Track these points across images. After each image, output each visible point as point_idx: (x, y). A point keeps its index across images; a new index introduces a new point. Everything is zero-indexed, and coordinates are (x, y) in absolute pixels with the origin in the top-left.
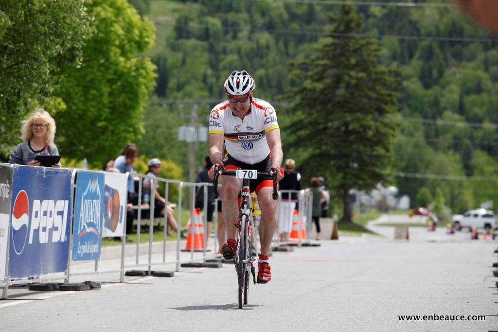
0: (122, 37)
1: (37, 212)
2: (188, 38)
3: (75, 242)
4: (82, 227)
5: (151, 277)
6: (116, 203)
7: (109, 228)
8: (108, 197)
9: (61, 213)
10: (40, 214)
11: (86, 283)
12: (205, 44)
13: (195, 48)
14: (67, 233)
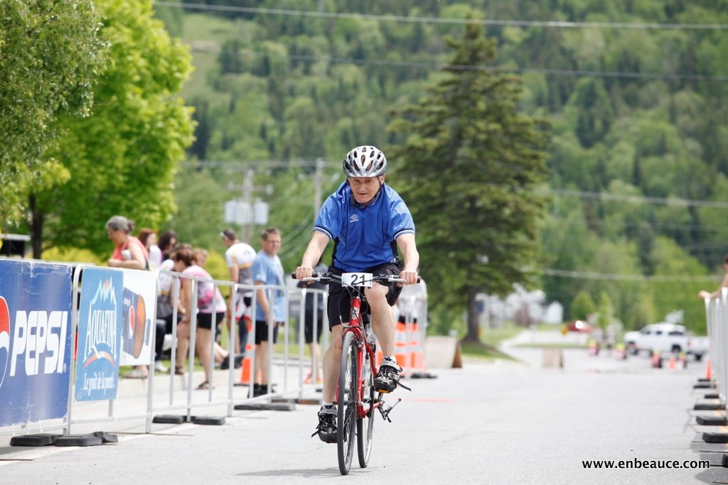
0: (144, 71)
1: (21, 330)
2: (238, 71)
3: (80, 374)
4: (90, 351)
5: (192, 426)
6: (140, 315)
7: (129, 353)
8: (129, 307)
9: (56, 331)
10: (27, 332)
11: (96, 434)
12: (264, 81)
13: (248, 88)
14: (67, 360)
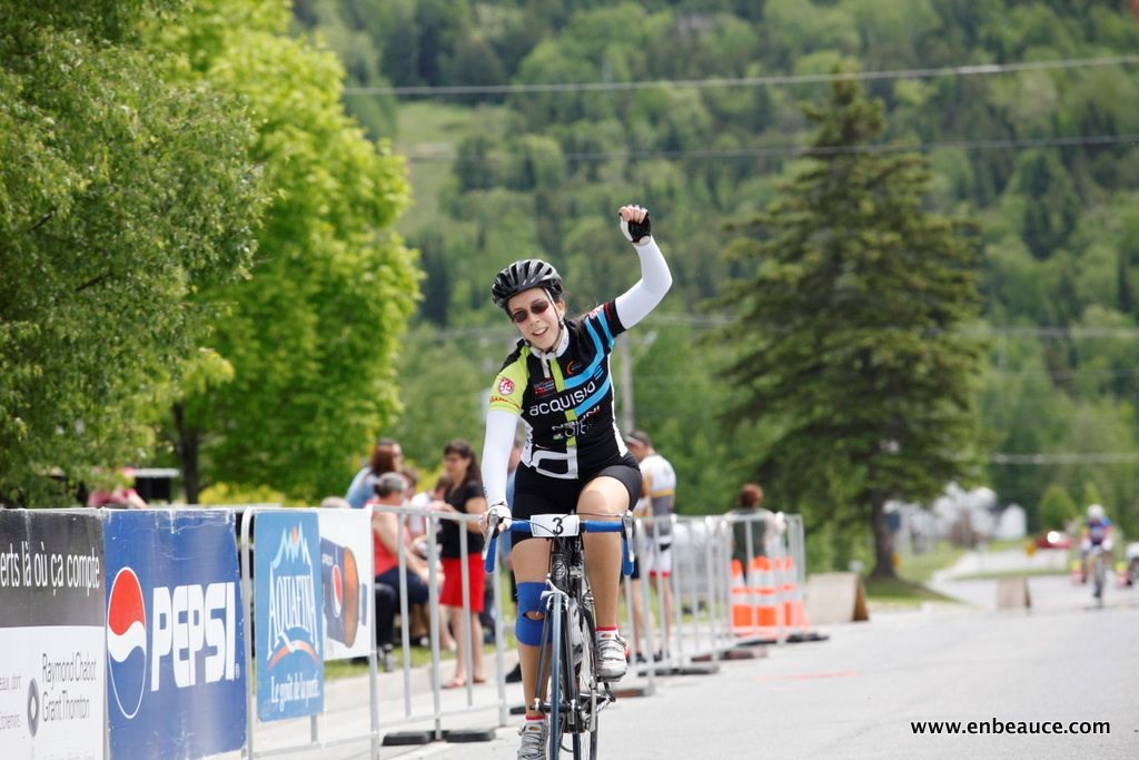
0: (335, 196)
1: (163, 617)
2: (486, 186)
3: (264, 679)
4: (277, 642)
5: (444, 746)
6: (350, 578)
7: (337, 639)
8: (331, 567)
9: (219, 614)
10: (173, 619)
12: (528, 199)
13: (504, 209)
14: (240, 659)
